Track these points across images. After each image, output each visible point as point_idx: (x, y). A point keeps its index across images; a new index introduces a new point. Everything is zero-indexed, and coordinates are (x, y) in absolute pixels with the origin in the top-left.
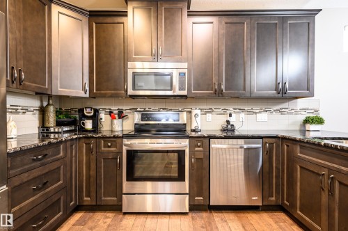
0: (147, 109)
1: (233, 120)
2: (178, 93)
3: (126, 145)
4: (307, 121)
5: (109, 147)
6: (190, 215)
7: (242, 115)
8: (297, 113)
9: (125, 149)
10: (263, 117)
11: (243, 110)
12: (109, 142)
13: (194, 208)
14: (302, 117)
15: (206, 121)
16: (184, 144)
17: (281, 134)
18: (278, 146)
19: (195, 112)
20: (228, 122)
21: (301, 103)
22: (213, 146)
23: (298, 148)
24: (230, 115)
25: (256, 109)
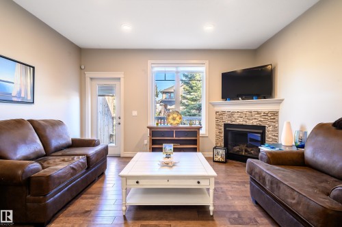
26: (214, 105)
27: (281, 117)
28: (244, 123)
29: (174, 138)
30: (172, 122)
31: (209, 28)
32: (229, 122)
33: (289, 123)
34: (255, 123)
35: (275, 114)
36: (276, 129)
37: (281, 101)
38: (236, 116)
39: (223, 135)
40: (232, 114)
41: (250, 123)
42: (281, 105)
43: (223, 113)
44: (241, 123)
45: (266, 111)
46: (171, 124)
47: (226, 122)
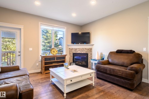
26: (68, 45)
27: (93, 50)
28: (81, 53)
29: (56, 61)
30: (53, 53)
31: (74, 15)
32: (75, 52)
33: (98, 52)
34: (84, 52)
35: (91, 49)
36: (91, 54)
37: (93, 45)
38: (78, 50)
39: (72, 58)
40: (76, 49)
41: (83, 52)
42: (93, 46)
43: (72, 49)
44: (80, 53)
45: (88, 48)
46: (53, 54)
47: (74, 53)
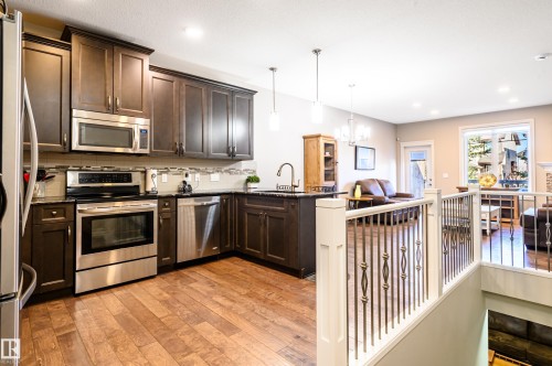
0: (84, 168)
1: (189, 180)
2: (138, 151)
3: (80, 211)
4: (249, 180)
5: (53, 216)
6: (158, 278)
7: (198, 175)
8: (241, 173)
9: (79, 217)
10: (215, 177)
11: (198, 170)
12: (54, 209)
13: (163, 269)
14: (245, 177)
15: (162, 181)
16: (152, 205)
17: (233, 191)
18: (231, 201)
19: (152, 172)
20: (184, 182)
21: (244, 165)
22: (179, 204)
23: (246, 200)
24: (187, 175)
25: (210, 169)
26: (543, 166)
30: (484, 183)
